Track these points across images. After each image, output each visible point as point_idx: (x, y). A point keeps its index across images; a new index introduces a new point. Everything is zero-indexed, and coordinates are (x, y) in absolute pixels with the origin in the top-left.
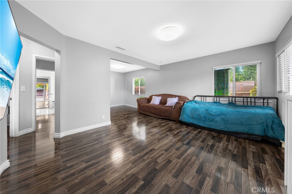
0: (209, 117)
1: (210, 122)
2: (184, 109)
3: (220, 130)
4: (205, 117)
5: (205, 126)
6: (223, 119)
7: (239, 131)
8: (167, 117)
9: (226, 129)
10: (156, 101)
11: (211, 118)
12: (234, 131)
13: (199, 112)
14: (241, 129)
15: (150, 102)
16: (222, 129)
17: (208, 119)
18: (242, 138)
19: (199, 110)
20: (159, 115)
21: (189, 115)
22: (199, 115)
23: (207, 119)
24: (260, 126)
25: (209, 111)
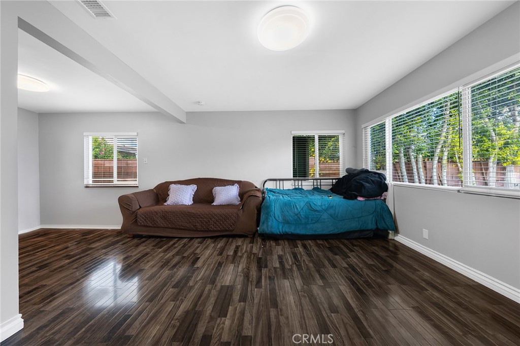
0: (313, 215)
1: (314, 223)
2: (268, 207)
3: (329, 233)
4: (307, 218)
5: (307, 233)
6: (331, 215)
7: (352, 230)
8: (226, 231)
9: (336, 231)
10: (184, 197)
11: (315, 216)
12: (345, 230)
13: (297, 208)
14: (354, 225)
15: (166, 201)
16: (331, 232)
17: (312, 220)
18: (353, 239)
19: (296, 206)
20: (202, 231)
21: (279, 217)
22: (297, 215)
23: (310, 220)
24: (371, 216)
25: (312, 205)
